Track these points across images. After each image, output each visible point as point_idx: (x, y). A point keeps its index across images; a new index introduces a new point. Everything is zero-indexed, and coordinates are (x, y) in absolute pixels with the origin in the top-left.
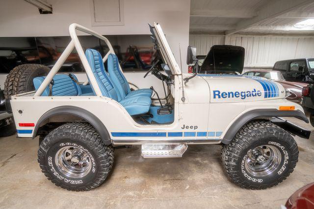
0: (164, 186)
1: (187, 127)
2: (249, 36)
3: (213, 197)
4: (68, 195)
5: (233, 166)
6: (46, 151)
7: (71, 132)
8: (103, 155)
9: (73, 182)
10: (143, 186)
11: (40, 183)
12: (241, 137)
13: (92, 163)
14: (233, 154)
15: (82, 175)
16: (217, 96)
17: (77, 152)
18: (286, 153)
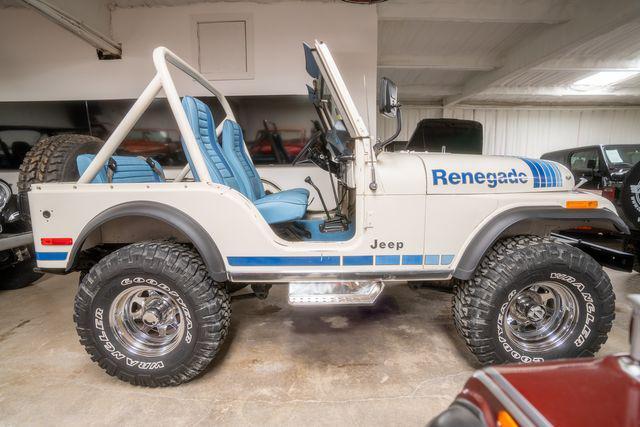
0: (336, 378)
1: (382, 245)
2: (488, 108)
3: (439, 396)
4: (132, 394)
5: (480, 327)
6: (92, 296)
7: (145, 254)
8: (208, 305)
9: (144, 366)
10: (290, 377)
11: (75, 372)
12: (493, 264)
13: (186, 323)
14: (478, 301)
15: (164, 351)
16: (440, 181)
17: (155, 303)
18: (588, 298)
